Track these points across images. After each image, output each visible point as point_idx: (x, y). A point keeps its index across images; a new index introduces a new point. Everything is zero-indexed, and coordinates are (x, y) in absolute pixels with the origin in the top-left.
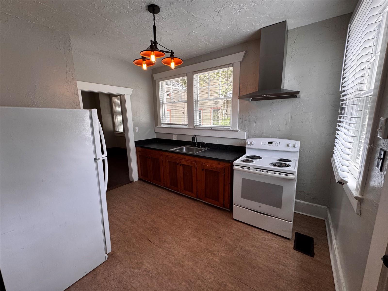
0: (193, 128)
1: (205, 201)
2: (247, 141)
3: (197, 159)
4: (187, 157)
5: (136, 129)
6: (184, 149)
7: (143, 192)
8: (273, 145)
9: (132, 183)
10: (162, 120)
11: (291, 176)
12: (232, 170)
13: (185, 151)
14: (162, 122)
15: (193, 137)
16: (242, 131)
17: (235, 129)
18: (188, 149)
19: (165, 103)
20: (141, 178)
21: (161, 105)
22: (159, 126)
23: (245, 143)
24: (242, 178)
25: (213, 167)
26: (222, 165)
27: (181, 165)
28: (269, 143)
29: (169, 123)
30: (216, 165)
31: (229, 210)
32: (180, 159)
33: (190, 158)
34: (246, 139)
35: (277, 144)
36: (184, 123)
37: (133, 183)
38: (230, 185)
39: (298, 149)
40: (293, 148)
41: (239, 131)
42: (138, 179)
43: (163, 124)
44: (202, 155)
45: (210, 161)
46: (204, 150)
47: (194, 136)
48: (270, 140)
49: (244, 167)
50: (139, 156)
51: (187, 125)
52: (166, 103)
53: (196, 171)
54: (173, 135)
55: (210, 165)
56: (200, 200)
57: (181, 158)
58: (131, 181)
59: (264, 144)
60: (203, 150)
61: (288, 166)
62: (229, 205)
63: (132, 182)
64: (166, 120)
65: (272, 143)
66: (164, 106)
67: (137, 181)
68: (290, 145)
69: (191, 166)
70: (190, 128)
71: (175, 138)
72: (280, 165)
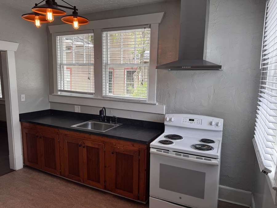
0: (101, 98)
1: (115, 193)
2: (166, 117)
3: (106, 139)
4: (92, 137)
5: (22, 97)
6: (89, 126)
7: (30, 185)
8: (194, 123)
9: (13, 172)
10: (59, 86)
11: (214, 161)
12: (148, 154)
13: (90, 128)
14: (60, 89)
15: (101, 110)
16: (161, 104)
17: (152, 102)
18: (94, 126)
19: (64, 64)
20: (28, 164)
21: (59, 66)
22: (55, 94)
23: (164, 119)
24: (161, 164)
25: (125, 149)
26: (136, 147)
27: (84, 147)
28: (190, 120)
29: (69, 90)
30: (129, 147)
31: (145, 203)
32: (83, 140)
33: (96, 137)
34: (164, 114)
35: (199, 122)
36: (89, 91)
37: (15, 172)
38: (146, 171)
39: (221, 128)
40: (216, 127)
41: (157, 104)
42: (23, 166)
43: (61, 91)
44: (112, 133)
45: (122, 142)
46: (115, 126)
47: (103, 109)
48: (192, 117)
49: (163, 151)
50: (25, 134)
51: (94, 94)
52: (66, 64)
53: (104, 154)
54: (75, 106)
55: (122, 147)
56: (109, 192)
57: (85, 137)
58: (12, 169)
59: (185, 121)
60: (113, 126)
61: (211, 149)
62: (144, 196)
63: (14, 170)
64: (66, 87)
65: (193, 120)
66: (63, 67)
67: (21, 169)
68: (213, 124)
69: (98, 149)
70: (98, 98)
71: (77, 110)
72: (202, 148)
